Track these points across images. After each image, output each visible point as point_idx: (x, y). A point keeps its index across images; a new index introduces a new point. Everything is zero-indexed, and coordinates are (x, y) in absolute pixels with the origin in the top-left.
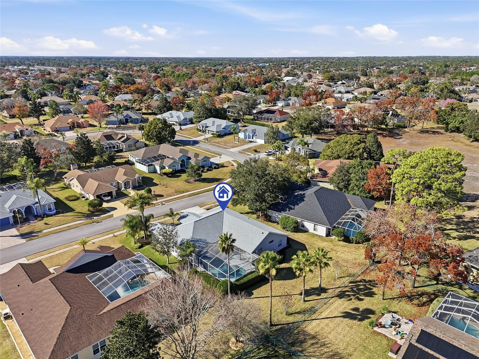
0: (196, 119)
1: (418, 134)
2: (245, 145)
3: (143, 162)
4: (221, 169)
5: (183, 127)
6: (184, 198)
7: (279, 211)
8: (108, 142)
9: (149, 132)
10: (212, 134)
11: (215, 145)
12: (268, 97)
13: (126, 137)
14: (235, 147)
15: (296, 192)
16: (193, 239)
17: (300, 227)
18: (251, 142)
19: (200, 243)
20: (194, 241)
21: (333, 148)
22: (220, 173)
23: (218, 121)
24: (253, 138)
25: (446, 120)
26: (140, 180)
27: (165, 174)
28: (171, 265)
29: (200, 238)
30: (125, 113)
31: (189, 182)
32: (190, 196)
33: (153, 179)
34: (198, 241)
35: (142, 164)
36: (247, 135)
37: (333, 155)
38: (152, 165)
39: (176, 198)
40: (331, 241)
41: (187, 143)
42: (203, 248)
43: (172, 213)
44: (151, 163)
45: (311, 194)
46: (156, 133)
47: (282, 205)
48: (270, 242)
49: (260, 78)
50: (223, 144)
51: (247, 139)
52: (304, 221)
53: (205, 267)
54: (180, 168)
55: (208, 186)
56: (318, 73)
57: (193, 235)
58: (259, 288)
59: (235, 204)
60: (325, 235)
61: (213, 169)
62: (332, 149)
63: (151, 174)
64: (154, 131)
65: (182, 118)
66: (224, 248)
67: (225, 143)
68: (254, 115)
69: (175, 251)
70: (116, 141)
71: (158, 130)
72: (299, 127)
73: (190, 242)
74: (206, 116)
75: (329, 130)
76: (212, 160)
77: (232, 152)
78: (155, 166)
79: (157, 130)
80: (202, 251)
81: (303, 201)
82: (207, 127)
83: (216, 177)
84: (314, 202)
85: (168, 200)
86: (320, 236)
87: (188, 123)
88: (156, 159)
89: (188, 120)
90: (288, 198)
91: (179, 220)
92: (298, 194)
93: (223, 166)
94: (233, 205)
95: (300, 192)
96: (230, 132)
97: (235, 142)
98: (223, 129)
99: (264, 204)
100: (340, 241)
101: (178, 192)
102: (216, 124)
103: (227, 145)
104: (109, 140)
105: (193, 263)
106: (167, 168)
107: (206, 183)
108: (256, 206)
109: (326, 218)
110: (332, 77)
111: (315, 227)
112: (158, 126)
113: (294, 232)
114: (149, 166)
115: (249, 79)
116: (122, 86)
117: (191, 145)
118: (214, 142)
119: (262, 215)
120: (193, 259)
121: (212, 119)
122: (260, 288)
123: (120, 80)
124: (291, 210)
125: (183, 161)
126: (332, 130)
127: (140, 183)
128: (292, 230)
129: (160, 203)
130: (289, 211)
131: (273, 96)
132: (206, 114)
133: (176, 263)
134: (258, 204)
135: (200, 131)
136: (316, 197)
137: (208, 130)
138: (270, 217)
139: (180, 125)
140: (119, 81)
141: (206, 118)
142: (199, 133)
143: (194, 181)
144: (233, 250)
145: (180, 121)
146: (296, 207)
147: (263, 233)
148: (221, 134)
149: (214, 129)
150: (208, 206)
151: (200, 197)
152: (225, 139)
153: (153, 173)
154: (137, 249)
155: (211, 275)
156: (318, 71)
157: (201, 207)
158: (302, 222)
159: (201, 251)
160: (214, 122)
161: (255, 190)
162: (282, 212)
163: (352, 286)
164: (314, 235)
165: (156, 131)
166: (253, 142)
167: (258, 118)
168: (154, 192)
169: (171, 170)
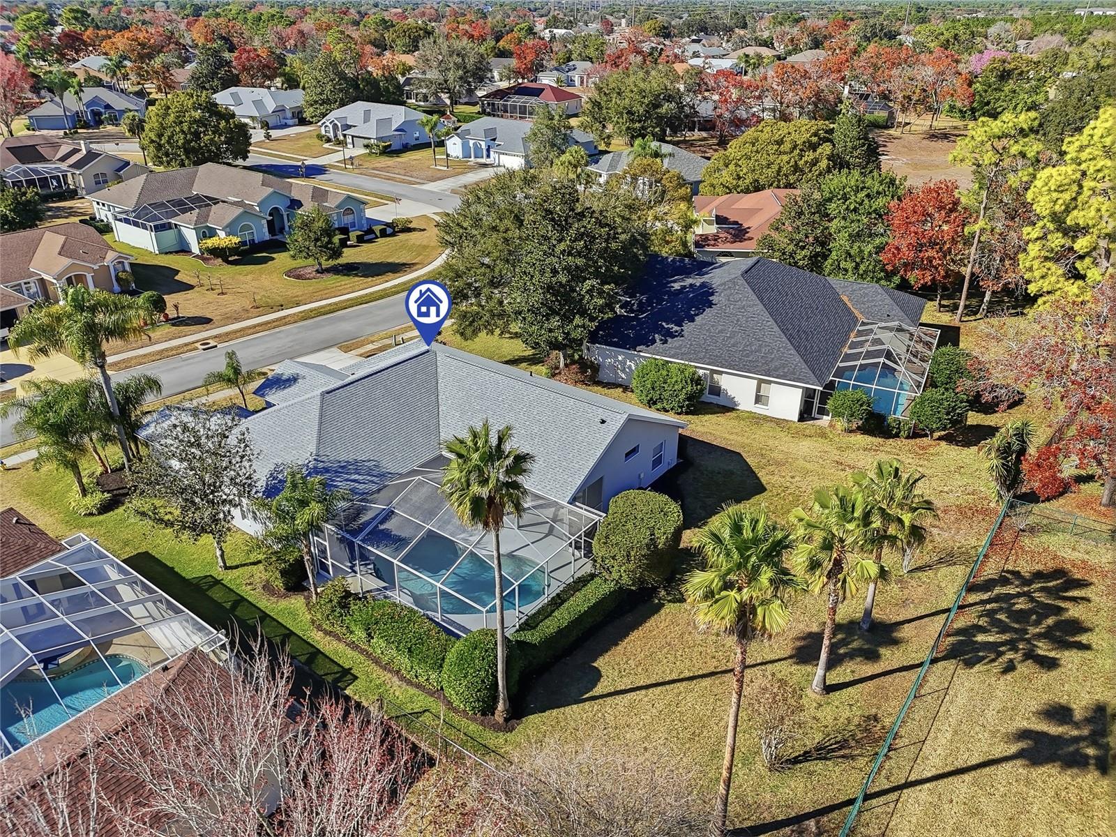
0: (311, 109)
1: (926, 142)
2: (470, 175)
3: (137, 218)
4: (402, 236)
5: (274, 133)
6: (286, 324)
7: (629, 343)
8: (24, 167)
9: (160, 136)
10: (367, 146)
11: (376, 176)
12: (513, 62)
13: (84, 152)
14: (440, 179)
15: (675, 281)
16: (321, 465)
17: (707, 397)
18: (485, 165)
19: (353, 477)
20: (327, 470)
21: (740, 163)
22: (400, 248)
23: (381, 110)
24: (488, 156)
25: (992, 104)
26: (124, 271)
27: (217, 252)
28: (236, 572)
29: (351, 458)
30: (90, 93)
31: (298, 277)
32: (306, 316)
33: (177, 272)
34: (343, 468)
35: (136, 224)
36: (471, 145)
37: (740, 183)
38: (167, 227)
39: (255, 326)
40: (823, 435)
41: (291, 172)
42: (365, 497)
43: (237, 371)
44: (165, 221)
45: (733, 281)
46: (185, 138)
47: (636, 326)
48: (628, 455)
49: (484, 28)
50: (402, 172)
51: (472, 159)
52: (721, 373)
53: (382, 571)
54: (267, 237)
55: (365, 286)
56: (623, 25)
57: (318, 449)
58: (617, 644)
59: (469, 332)
60: (795, 417)
61: (377, 237)
62: (737, 165)
63: (171, 256)
64: (178, 129)
65: (271, 106)
66: (476, 502)
67: (407, 170)
68: (482, 102)
69: (250, 515)
70: (53, 166)
71: (190, 128)
72: (625, 116)
73: (309, 474)
74: (342, 99)
75: (697, 134)
76: (370, 213)
77: (432, 192)
78: (180, 231)
79: (185, 128)
80: (365, 509)
81: (710, 305)
82: (349, 127)
83: (390, 260)
84: (749, 306)
85: (227, 334)
86: (779, 422)
87: (290, 122)
88: (182, 206)
89: (289, 114)
90: (649, 302)
91: (259, 392)
92: (684, 287)
93: (409, 230)
94: (462, 334)
95: (689, 281)
96: (418, 142)
97: (438, 167)
98: (396, 130)
99: (578, 320)
100: (851, 432)
101: (260, 307)
102: (374, 118)
103: (415, 174)
104: (28, 163)
105: (329, 562)
106: (222, 234)
107: (357, 279)
108: (550, 331)
109: (798, 359)
110: (665, 28)
111: (758, 389)
112: (187, 114)
113: (687, 413)
114: (158, 228)
115: (454, 30)
116: (88, 33)
117: (302, 176)
118: (374, 169)
119: (566, 365)
120: (327, 544)
121: (361, 106)
122: (623, 644)
123: (79, 15)
124: (670, 340)
125: (275, 212)
126: (704, 134)
127: (126, 280)
128: (682, 407)
129: (198, 345)
130: (665, 342)
131: (528, 59)
132: (341, 90)
133: (260, 562)
134: (555, 322)
135: (329, 140)
136: (750, 291)
137: (353, 137)
138: (596, 368)
139: (266, 125)
140: (76, 18)
141: (343, 104)
142: (326, 145)
143: (317, 271)
144: (518, 508)
145: (264, 114)
146: (688, 327)
147: (603, 422)
148: (393, 148)
149: (371, 131)
150: (370, 347)
151: (342, 319)
152: (406, 159)
153: (177, 252)
154: (91, 514)
155: (411, 610)
156: (623, 21)
157: (347, 349)
158: (712, 378)
159: (359, 512)
160: (367, 114)
161: (542, 272)
162: (638, 348)
163: (983, 602)
164: (759, 420)
165: (183, 132)
166: (491, 165)
167: (493, 110)
168: (176, 307)
169: (236, 240)
